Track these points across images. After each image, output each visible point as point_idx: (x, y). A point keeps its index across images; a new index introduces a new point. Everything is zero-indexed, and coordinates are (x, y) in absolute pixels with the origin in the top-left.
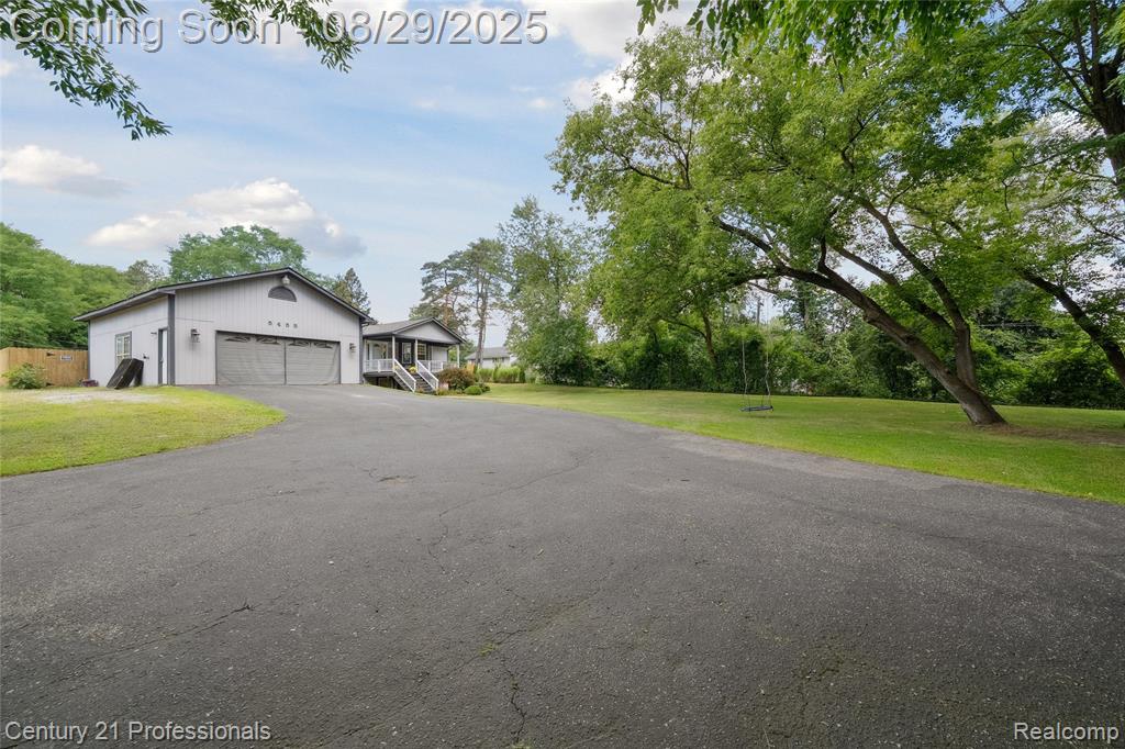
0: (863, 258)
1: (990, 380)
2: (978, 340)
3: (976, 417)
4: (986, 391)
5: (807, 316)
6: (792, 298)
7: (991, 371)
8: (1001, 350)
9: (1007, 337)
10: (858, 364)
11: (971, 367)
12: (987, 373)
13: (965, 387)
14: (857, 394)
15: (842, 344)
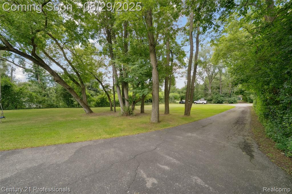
0: (56, 60)
1: (90, 102)
2: (87, 92)
3: (87, 112)
4: (89, 105)
5: (39, 80)
6: (31, 72)
7: (90, 100)
8: (91, 95)
9: (93, 92)
10: (57, 97)
11: (86, 98)
12: (89, 100)
13: (85, 104)
14: (57, 107)
15: (53, 91)
